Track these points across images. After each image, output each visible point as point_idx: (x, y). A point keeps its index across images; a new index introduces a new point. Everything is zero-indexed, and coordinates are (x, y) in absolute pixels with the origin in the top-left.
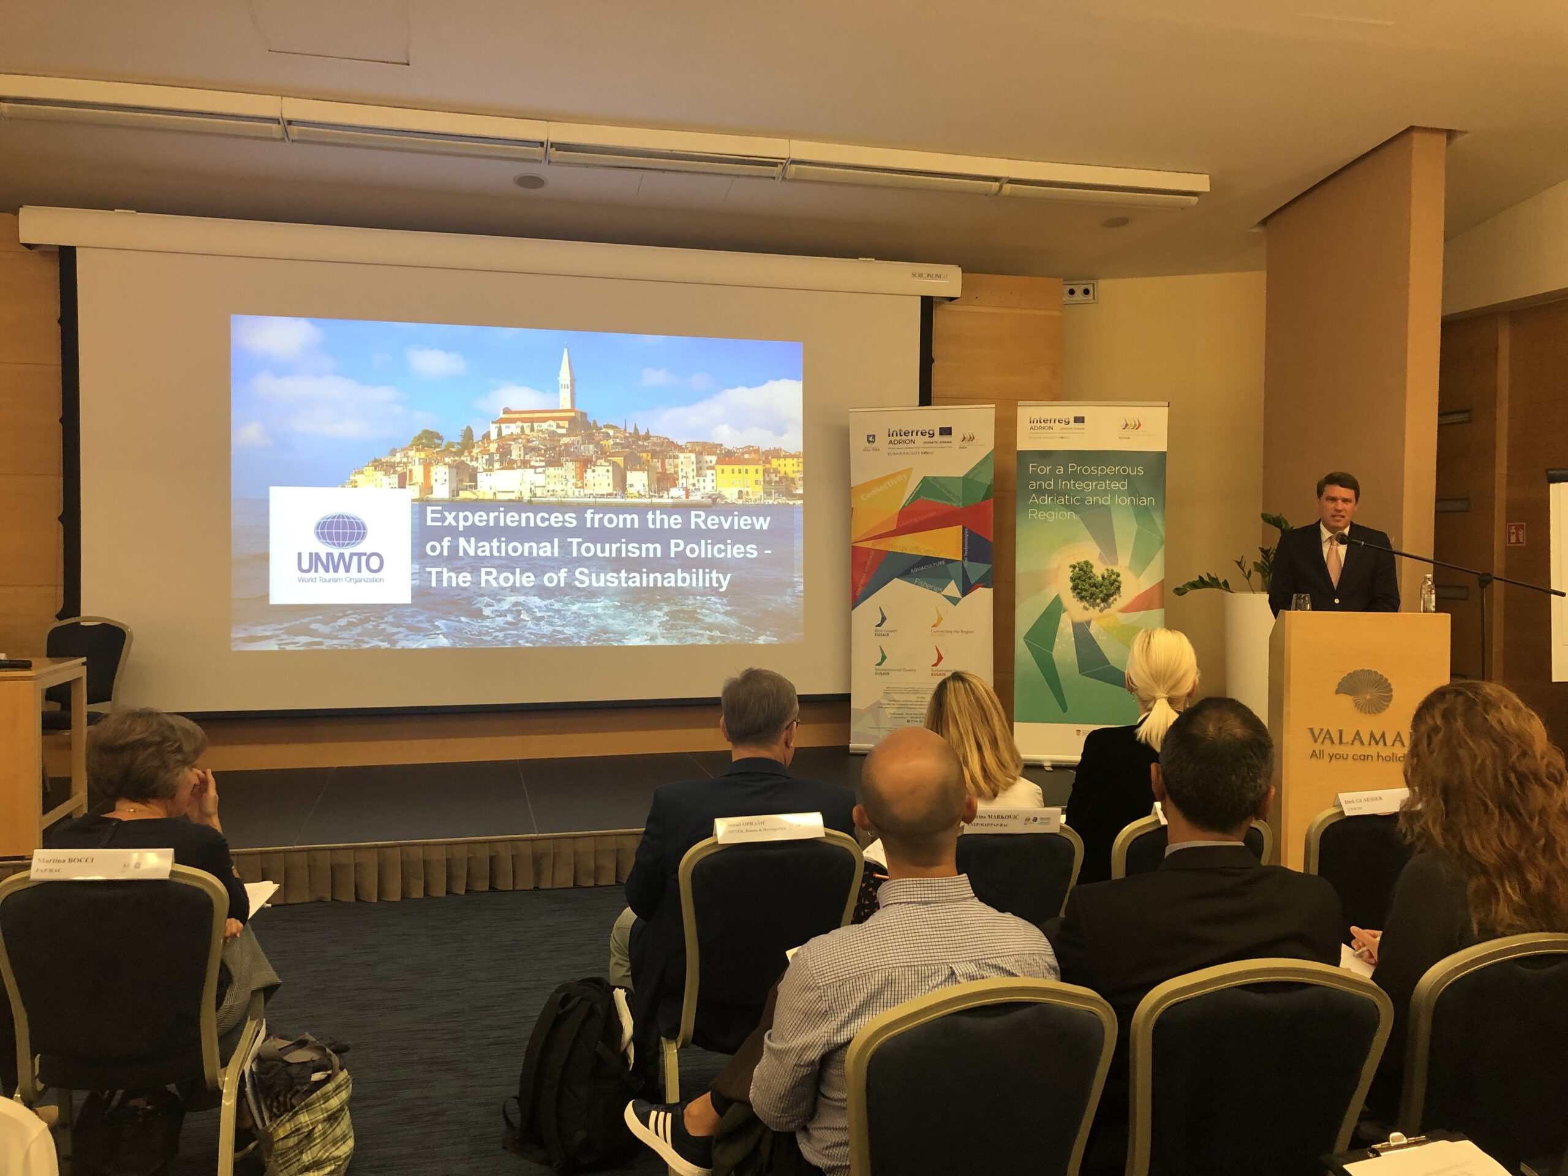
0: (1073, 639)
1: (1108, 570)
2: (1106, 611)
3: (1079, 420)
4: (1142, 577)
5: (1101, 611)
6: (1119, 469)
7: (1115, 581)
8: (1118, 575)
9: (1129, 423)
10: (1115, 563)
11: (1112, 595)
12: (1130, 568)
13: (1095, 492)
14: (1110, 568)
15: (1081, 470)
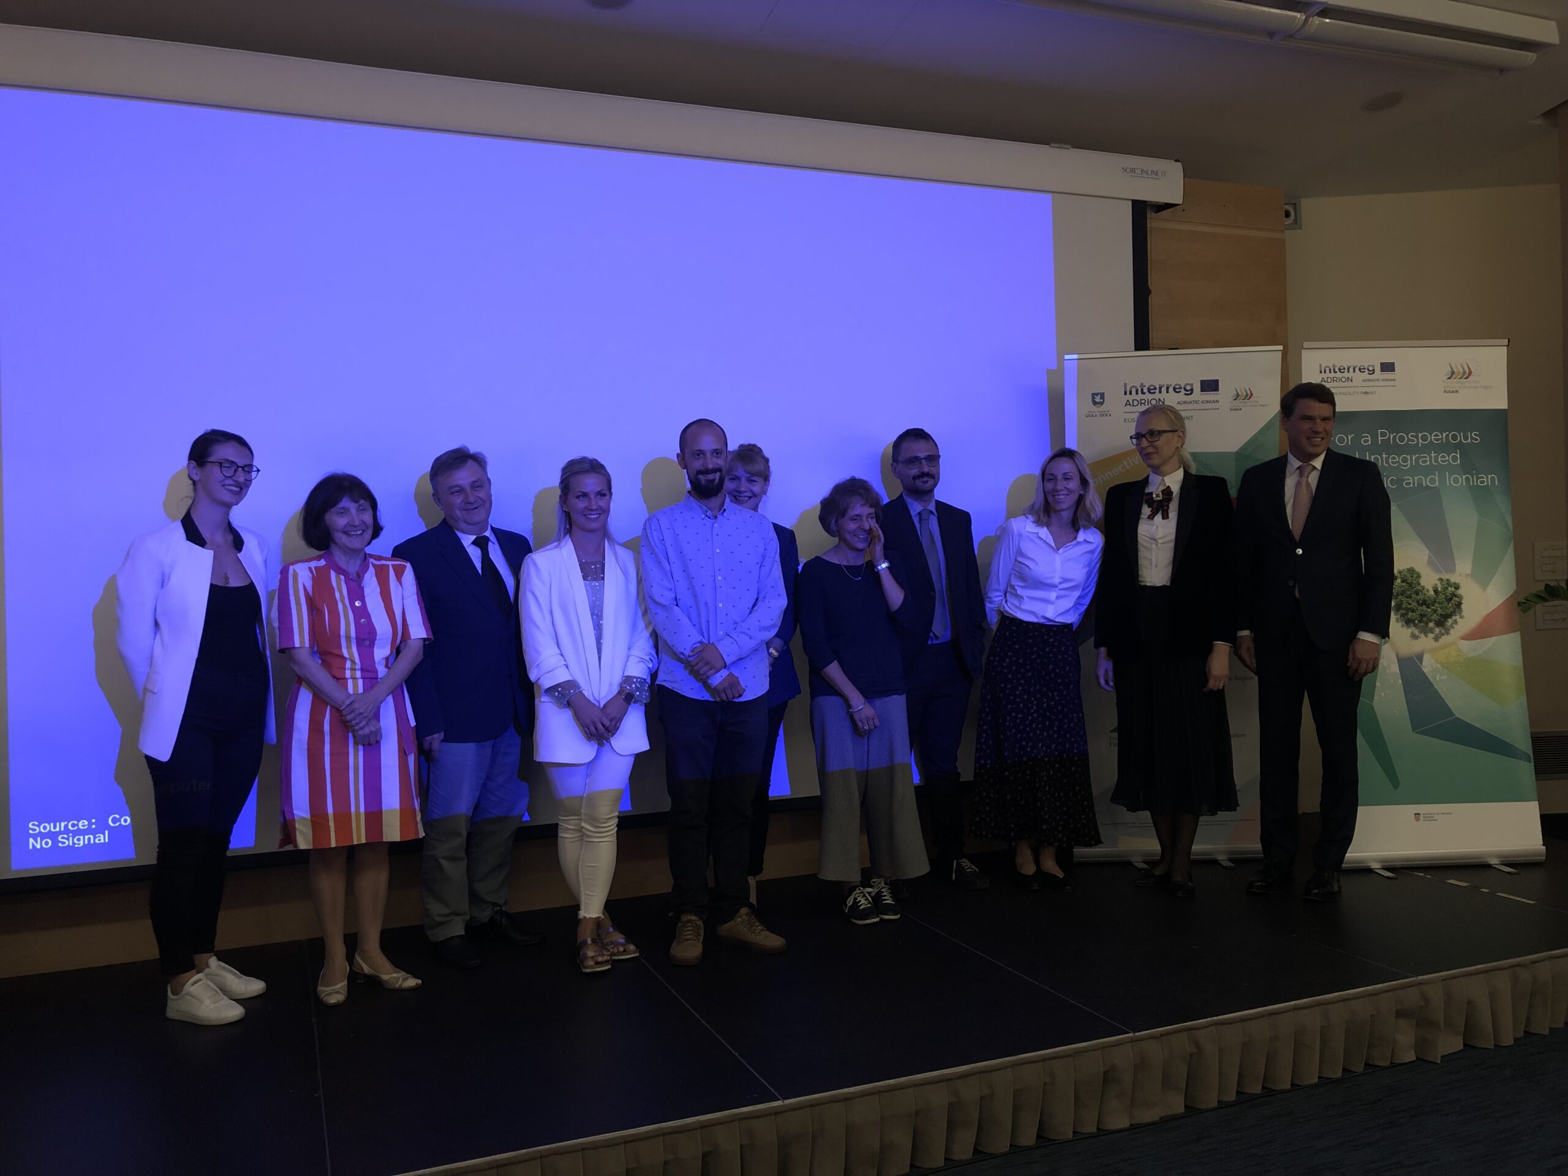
0: (1400, 681)
1: (1441, 580)
2: (1445, 639)
3: (1388, 367)
4: (1490, 588)
5: (1436, 639)
6: (1447, 436)
7: (1454, 595)
8: (1457, 587)
9: (1455, 370)
10: (1452, 569)
11: (1449, 616)
12: (1472, 575)
13: (1416, 470)
14: (1445, 577)
15: (1394, 437)
